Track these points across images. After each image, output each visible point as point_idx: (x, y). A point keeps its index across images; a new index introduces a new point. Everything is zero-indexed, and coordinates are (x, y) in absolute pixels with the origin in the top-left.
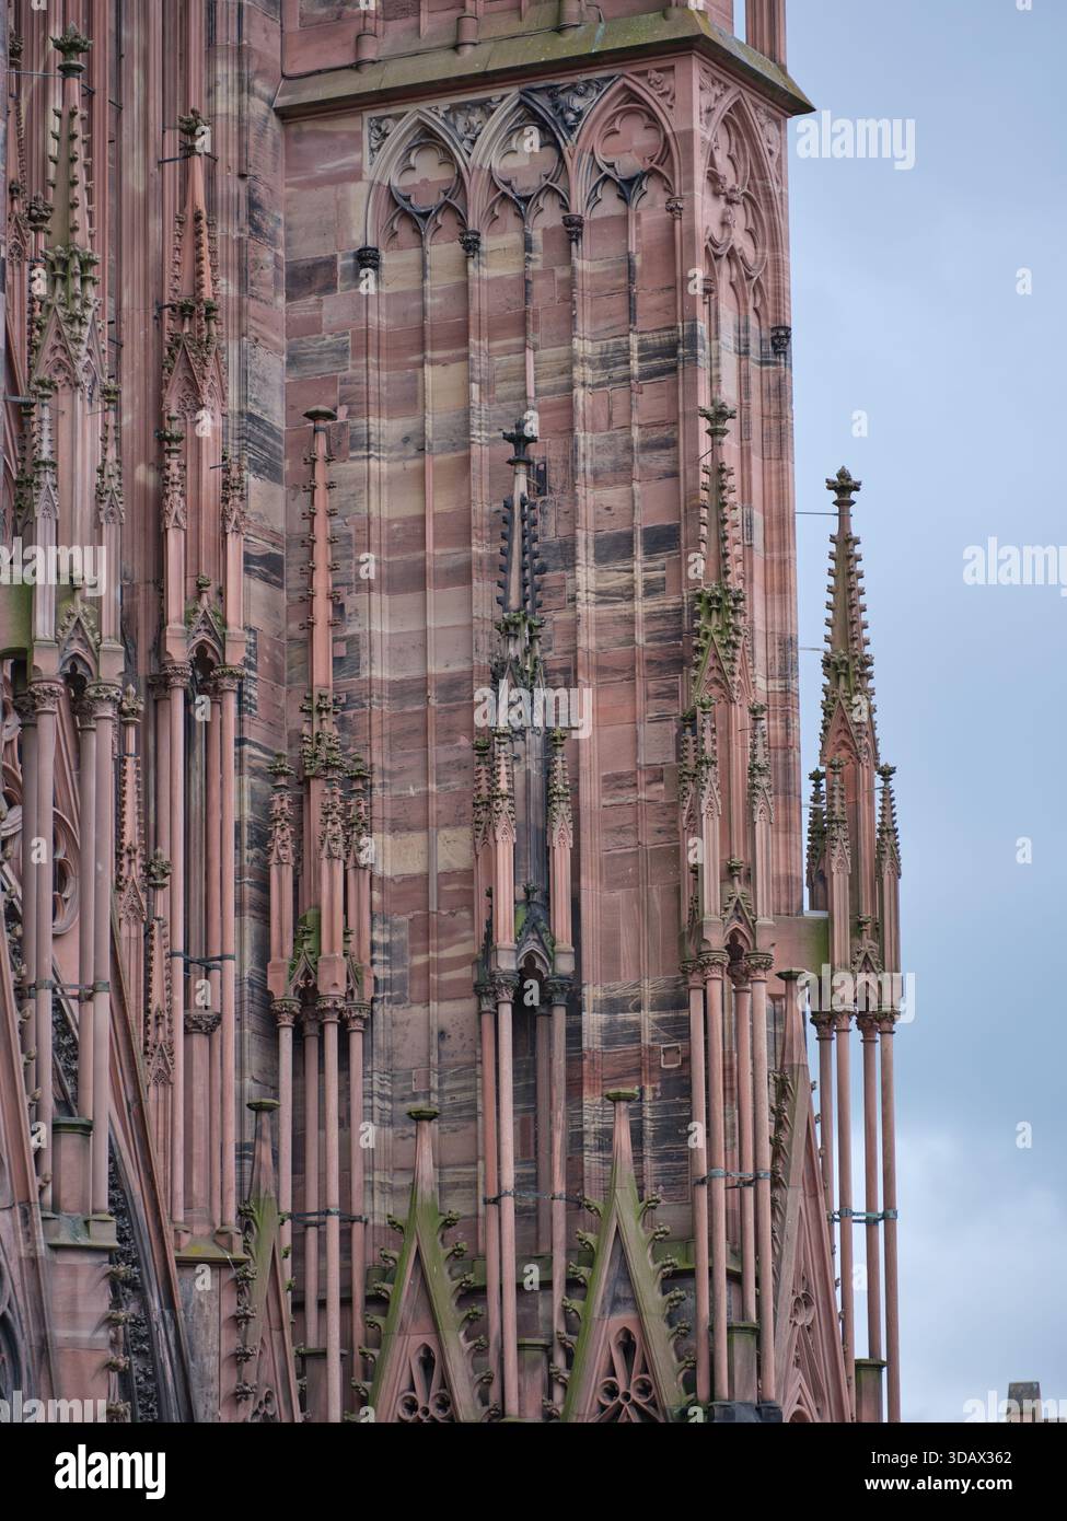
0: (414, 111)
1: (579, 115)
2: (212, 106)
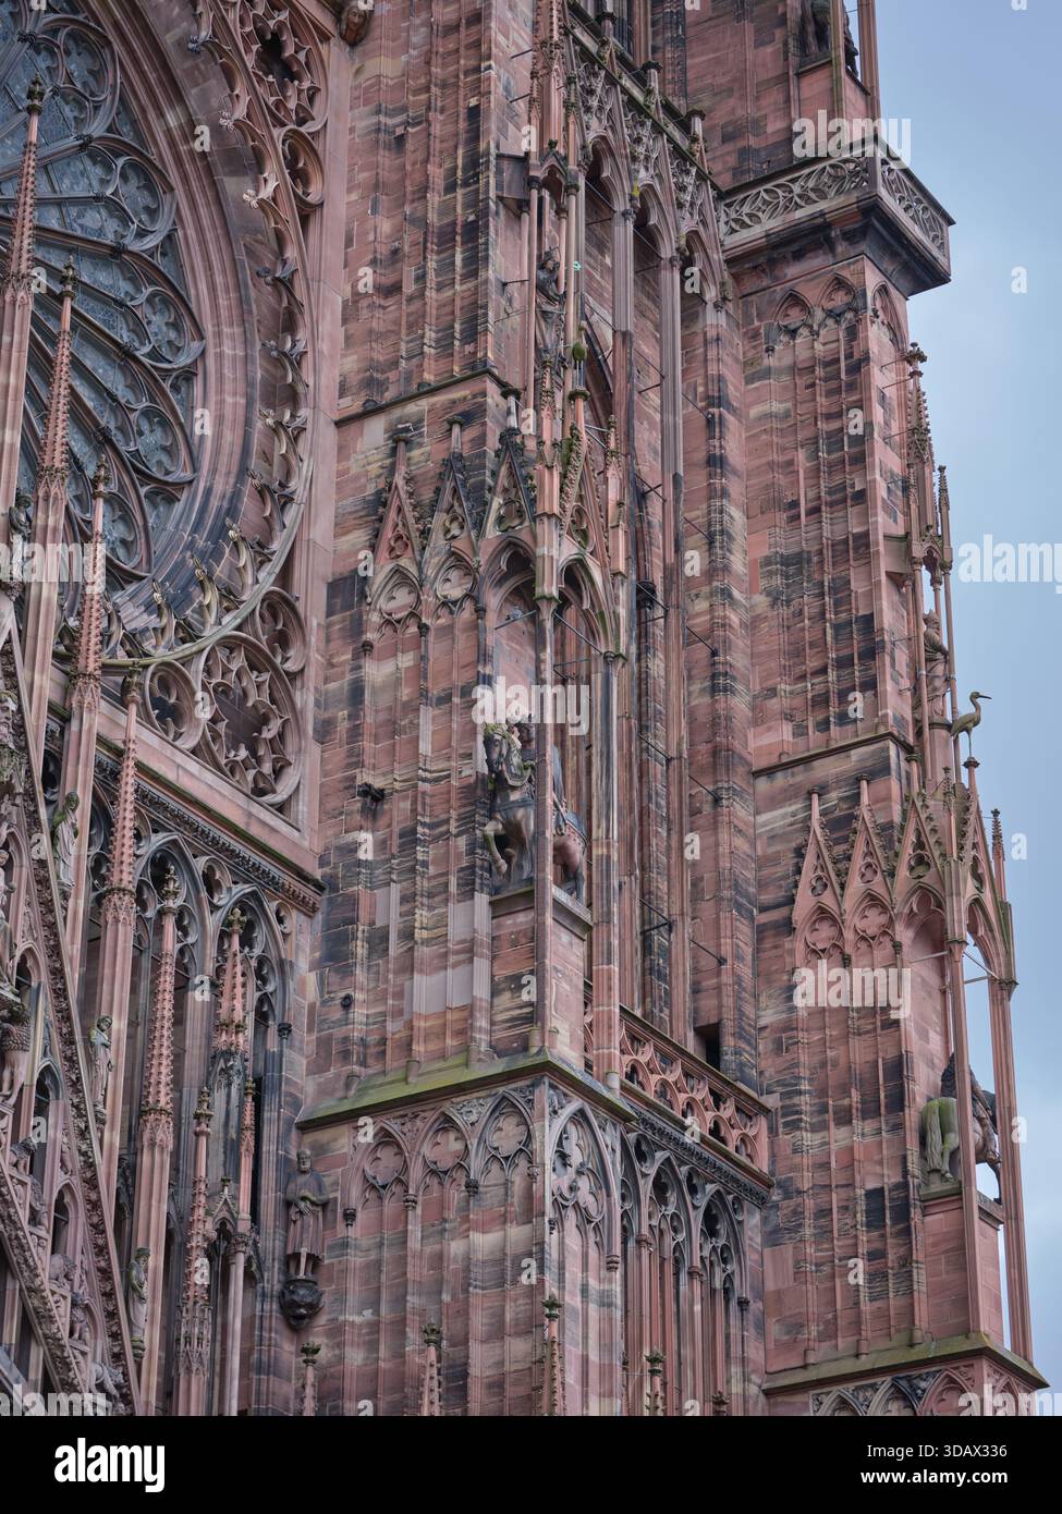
0: (836, 1390)
1: (924, 1391)
2: (729, 1390)
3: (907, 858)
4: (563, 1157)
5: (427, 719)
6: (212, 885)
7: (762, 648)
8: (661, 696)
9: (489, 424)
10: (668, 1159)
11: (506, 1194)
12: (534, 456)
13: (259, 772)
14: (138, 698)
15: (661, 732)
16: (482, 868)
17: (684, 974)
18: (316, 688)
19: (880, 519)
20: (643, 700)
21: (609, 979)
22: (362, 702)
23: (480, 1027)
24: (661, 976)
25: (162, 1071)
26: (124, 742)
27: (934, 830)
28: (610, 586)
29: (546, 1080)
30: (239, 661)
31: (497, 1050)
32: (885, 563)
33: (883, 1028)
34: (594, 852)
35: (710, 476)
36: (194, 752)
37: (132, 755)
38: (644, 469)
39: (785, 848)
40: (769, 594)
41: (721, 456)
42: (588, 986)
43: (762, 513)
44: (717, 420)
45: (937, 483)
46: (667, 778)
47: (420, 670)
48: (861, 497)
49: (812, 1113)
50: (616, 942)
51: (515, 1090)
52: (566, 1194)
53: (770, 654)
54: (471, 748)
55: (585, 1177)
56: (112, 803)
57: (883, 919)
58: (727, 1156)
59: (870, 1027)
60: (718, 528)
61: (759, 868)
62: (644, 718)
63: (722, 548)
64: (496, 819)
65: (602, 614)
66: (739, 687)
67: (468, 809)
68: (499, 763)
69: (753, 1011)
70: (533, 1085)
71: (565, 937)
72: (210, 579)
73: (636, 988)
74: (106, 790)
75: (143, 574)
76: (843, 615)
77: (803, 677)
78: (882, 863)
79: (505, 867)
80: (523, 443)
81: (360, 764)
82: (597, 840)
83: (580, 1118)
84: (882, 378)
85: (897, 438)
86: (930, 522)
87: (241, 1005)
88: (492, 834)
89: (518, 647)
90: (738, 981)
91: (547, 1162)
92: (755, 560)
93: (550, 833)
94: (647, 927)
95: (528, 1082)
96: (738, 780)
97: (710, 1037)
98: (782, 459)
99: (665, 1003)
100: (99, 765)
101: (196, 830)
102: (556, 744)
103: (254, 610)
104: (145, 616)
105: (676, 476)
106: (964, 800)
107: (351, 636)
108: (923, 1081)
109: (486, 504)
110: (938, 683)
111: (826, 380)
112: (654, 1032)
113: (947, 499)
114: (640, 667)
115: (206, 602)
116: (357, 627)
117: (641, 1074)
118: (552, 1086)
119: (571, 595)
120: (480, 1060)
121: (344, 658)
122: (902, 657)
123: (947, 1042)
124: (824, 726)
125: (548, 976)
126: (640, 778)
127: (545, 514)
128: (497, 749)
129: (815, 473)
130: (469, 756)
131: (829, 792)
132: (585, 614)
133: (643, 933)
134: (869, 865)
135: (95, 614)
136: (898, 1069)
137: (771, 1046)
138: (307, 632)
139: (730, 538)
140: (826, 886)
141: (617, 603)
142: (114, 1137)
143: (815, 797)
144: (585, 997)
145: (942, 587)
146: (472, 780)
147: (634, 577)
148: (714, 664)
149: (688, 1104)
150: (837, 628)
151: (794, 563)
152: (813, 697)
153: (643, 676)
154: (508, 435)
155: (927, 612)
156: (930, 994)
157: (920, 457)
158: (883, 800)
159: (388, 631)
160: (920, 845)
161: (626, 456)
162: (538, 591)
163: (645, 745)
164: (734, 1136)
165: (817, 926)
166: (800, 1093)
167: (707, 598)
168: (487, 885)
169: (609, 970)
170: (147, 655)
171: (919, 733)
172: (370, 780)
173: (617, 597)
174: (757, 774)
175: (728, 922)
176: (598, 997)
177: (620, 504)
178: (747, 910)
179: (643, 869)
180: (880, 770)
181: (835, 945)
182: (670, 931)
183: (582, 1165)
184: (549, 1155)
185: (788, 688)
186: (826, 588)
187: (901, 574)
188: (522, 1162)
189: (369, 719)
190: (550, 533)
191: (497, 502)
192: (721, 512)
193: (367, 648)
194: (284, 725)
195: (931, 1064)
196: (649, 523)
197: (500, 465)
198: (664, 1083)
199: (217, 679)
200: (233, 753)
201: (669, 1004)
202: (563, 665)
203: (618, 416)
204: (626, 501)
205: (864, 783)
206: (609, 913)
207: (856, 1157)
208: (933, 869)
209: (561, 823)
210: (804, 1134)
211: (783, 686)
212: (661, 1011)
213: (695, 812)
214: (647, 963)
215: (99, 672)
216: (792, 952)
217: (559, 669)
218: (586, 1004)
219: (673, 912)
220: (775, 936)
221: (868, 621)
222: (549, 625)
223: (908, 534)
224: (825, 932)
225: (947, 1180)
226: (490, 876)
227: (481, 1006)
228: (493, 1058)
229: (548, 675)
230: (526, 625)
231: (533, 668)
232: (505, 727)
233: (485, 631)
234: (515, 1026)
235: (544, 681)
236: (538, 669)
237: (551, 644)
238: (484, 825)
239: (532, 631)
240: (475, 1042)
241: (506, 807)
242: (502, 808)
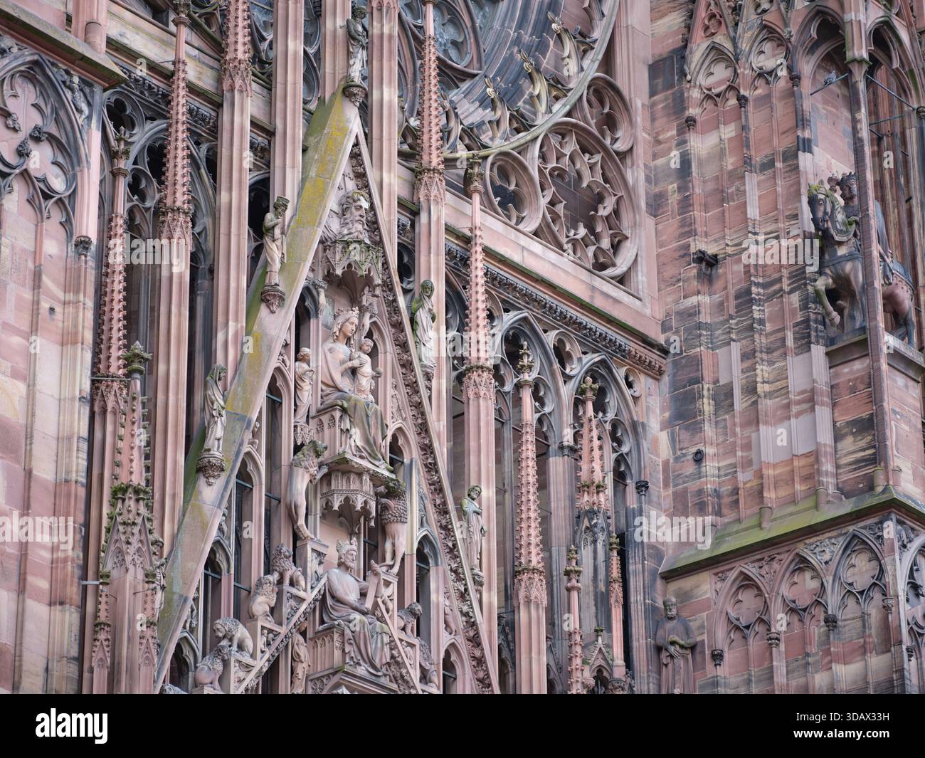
4: (915, 588)
5: (753, 186)
6: (563, 356)
11: (864, 626)
13: (599, 248)
14: (481, 187)
16: (816, 321)
18: (645, 165)
22: (690, 174)
23: (827, 471)
25: (532, 533)
26: (471, 230)
28: (917, 45)
29: (893, 516)
30: (571, 146)
31: (845, 492)
34: (922, 298)
36: (536, 234)
37: (479, 241)
47: (743, 140)
51: (865, 528)
52: (921, 622)
54: (796, 209)
56: (464, 288)
64: (826, 274)
65: (912, 71)
68: (824, 221)
70: (881, 522)
71: (901, 380)
72: (538, 71)
74: (458, 276)
75: (475, 72)
79: (837, 319)
81: (692, 233)
87: (599, 465)
88: (823, 288)
89: (834, 110)
91: (901, 594)
93: (878, 283)
95: (876, 520)
100: (449, 253)
101: (545, 307)
102: (877, 199)
103: (581, 97)
104: (480, 110)
107: (675, 113)
115: (536, 93)
116: (679, 104)
118: (899, 522)
119: (881, 56)
120: (828, 502)
121: (669, 134)
125: (887, 418)
128: (822, 208)
130: (796, 216)
132: (896, 73)
135: (434, 113)
138: (633, 114)
142: (492, 598)
159: (709, 105)
162: (849, 55)
168: (822, 337)
170: (485, 147)
172: (703, 247)
184: (902, 587)
188: (877, 596)
189: (698, 189)
193: (690, 123)
194: (618, 202)
199: (552, 164)
200: (572, 232)
202: (878, 124)
209: (889, 273)
215: (442, 166)
217: (874, 128)
222: (861, 86)
226: (825, 328)
227: (825, 452)
228: (841, 500)
229: (865, 134)
230: (840, 88)
231: (850, 129)
232: (827, 186)
233: (801, 98)
234: (859, 468)
235: (861, 140)
236: (855, 131)
237: (865, 104)
238: (815, 280)
239: (846, 93)
240: (823, 485)
241: (835, 262)
242: (830, 264)
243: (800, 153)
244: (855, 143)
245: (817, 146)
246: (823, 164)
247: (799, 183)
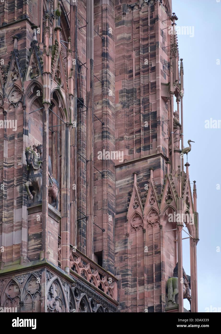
3: (165, 197)
4: (51, 294)
5: (6, 145)
7: (119, 123)
8: (85, 139)
9: (27, 39)
10: (85, 296)
11: (33, 306)
12: (42, 51)
15: (85, 152)
16: (25, 197)
17: (91, 235)
19: (160, 77)
20: (79, 140)
21: (67, 236)
23: (24, 251)
24: (84, 235)
27: (174, 188)
28: (68, 99)
29: (46, 269)
31: (30, 259)
32: (161, 93)
33: (155, 254)
34: (62, 193)
35: (103, 60)
38: (80, 57)
39: (125, 193)
40: (122, 103)
41: (107, 53)
42: (59, 238)
43: (120, 74)
44: (105, 40)
45: (180, 65)
46: (87, 168)
48: (154, 69)
49: (131, 281)
50: (69, 223)
51: (35, 272)
52: (52, 306)
53: (122, 125)
54: (21, 155)
55: (58, 301)
57: (156, 217)
58: (104, 295)
59: (152, 253)
60: (105, 79)
61: (116, 199)
62: (79, 147)
63: (106, 86)
64: (29, 180)
65: (65, 109)
66: (111, 136)
67: (20, 177)
68: (30, 161)
69: (113, 248)
70: (41, 271)
71: (52, 221)
73: (75, 239)
76: (147, 112)
77: (132, 133)
78: (157, 198)
79: (32, 197)
80: (39, 46)
82: (63, 188)
83: (56, 282)
84: (162, 26)
85: (167, 48)
86: (177, 79)
88: (28, 186)
89: (37, 120)
90: (109, 237)
91: (46, 296)
92: (117, 91)
93: (47, 186)
94: (79, 219)
95: (40, 270)
96: (110, 169)
97: (99, 256)
98: (127, 55)
99: (85, 244)
102: (49, 155)
105: (91, 60)
106: (184, 177)
108: (168, 271)
109: (26, 68)
110: (177, 136)
111: (143, 26)
112: (81, 254)
113: (183, 71)
114: (78, 129)
117: (76, 268)
118: (48, 271)
119: (55, 102)
120: (24, 262)
122: (166, 127)
123: (176, 259)
124: (139, 150)
125: (46, 234)
126: (78, 167)
127: (46, 73)
128: (30, 156)
129: (138, 60)
130: (20, 158)
131: (140, 174)
132: (60, 109)
133: (78, 220)
134: (152, 199)
136: (160, 267)
137: (119, 259)
139: (109, 83)
140: (138, 206)
141: (70, 105)
143: (135, 175)
144: (59, 242)
145: (180, 102)
146: (21, 167)
147: (76, 96)
148: (103, 128)
149: (92, 278)
150: (144, 116)
151: (130, 93)
152: (135, 140)
153: (79, 132)
154: (34, 43)
155: (175, 111)
156: (171, 243)
157: (174, 55)
158: (158, 177)
160: (169, 192)
161: (74, 52)
162: (44, 100)
163: (79, 156)
164: (106, 288)
165: (135, 219)
166: (128, 275)
167: (101, 105)
168: (26, 203)
169: (66, 233)
171: (170, 154)
173: (70, 103)
174: (116, 167)
175: (106, 217)
176: (63, 242)
177: (72, 70)
178: (112, 213)
179: (78, 199)
180: (157, 166)
181: (140, 226)
182: (87, 220)
183: (57, 297)
184: (46, 293)
185: (128, 137)
186: (141, 102)
187: (167, 97)
188: (38, 296)
190: (48, 79)
191: (30, 67)
192: (106, 73)
195: (170, 266)
196: (82, 77)
197: (31, 54)
198: (84, 271)
201: (86, 244)
202: (52, 127)
203: (72, 38)
204: (74, 69)
205: (152, 171)
206: (67, 213)
207: (145, 296)
208: (173, 201)
209: (51, 183)
210: (129, 288)
211: (126, 136)
212: (83, 247)
213: (96, 180)
214: (79, 230)
216: (126, 228)
217: (51, 129)
218: (59, 244)
219: (88, 213)
220: (121, 222)
221: (155, 114)
222: (47, 113)
223: (169, 83)
224: (138, 221)
225: (174, 304)
226: (28, 200)
227: (24, 244)
228: (28, 262)
229: (47, 130)
230: (40, 112)
231: (42, 128)
232: (32, 148)
233: (26, 114)
234: (35, 251)
235: (45, 133)
236: (44, 129)
237: (48, 119)
238: (26, 182)
239: (42, 115)
240: (23, 256)
241: (33, 176)
242: (31, 177)
243: (24, 135)
244: (43, 134)
245: (30, 133)
246: (31, 140)
247: (22, 146)
